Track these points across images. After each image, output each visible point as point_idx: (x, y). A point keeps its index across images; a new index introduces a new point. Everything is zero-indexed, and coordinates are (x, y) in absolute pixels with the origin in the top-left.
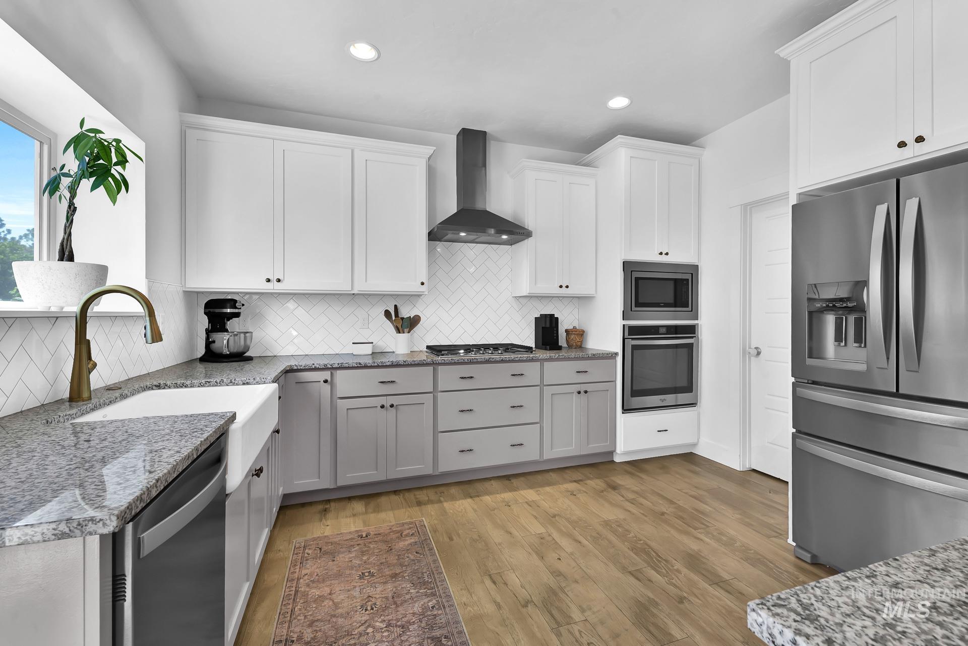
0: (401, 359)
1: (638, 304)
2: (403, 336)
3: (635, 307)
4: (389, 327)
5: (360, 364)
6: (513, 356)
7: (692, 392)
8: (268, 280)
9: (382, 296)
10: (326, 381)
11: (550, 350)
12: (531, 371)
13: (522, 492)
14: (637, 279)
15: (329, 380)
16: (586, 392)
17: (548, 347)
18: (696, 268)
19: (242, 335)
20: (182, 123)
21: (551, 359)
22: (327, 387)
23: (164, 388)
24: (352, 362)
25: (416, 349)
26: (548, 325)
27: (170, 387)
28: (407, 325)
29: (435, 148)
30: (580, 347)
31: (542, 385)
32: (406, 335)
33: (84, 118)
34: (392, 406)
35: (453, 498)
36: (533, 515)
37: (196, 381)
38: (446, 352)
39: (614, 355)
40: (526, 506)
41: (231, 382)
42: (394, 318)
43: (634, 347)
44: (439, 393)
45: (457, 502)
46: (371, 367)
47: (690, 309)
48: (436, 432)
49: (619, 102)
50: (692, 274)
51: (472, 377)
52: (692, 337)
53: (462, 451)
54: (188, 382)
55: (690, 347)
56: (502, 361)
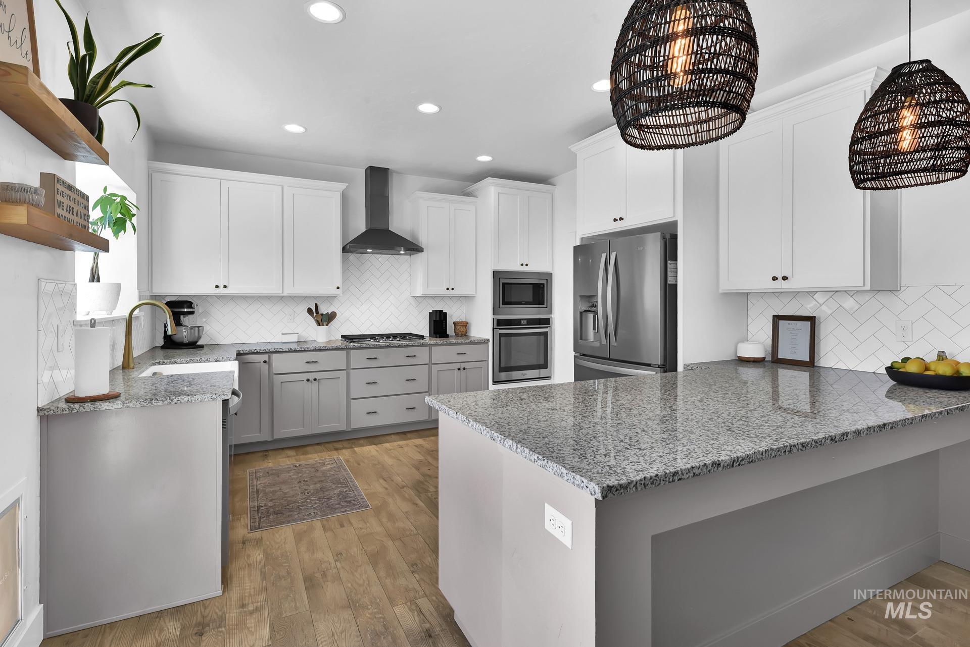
0: (322, 346)
1: (505, 303)
2: (323, 328)
3: (503, 305)
4: (311, 321)
5: (291, 349)
6: (407, 342)
7: (547, 368)
8: (217, 287)
9: (305, 298)
10: (265, 362)
11: (439, 338)
12: (422, 354)
13: (413, 440)
14: (504, 284)
15: (267, 361)
16: (464, 369)
17: (438, 336)
18: (550, 275)
19: (196, 329)
20: (149, 168)
21: (437, 345)
22: (266, 366)
23: (163, 364)
24: (285, 347)
25: (333, 338)
26: (438, 319)
27: (166, 364)
28: (325, 319)
29: (348, 184)
30: (465, 335)
31: (430, 364)
32: (325, 327)
33: (106, 187)
34: (315, 380)
35: (362, 445)
36: (418, 451)
37: (183, 360)
38: (357, 340)
39: (486, 342)
40: (415, 448)
41: (207, 360)
42: (315, 314)
43: (501, 335)
44: (351, 370)
45: (365, 447)
46: (299, 351)
47: (545, 306)
48: (349, 399)
49: (484, 158)
50: (547, 280)
51: (376, 358)
52: (547, 327)
53: (369, 413)
54: (179, 360)
55: (546, 334)
56: (400, 346)
